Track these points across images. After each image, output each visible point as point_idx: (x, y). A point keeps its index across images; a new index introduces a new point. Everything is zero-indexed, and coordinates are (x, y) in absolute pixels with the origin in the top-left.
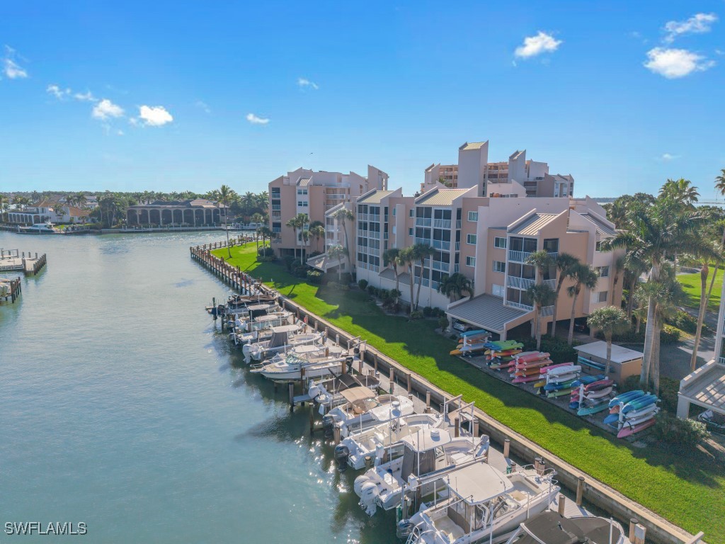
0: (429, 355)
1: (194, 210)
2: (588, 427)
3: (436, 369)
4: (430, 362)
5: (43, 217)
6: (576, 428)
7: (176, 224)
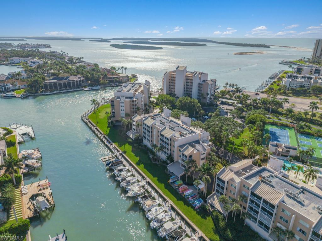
0: (163, 183)
1: (71, 82)
2: (191, 206)
3: (164, 188)
4: (163, 185)
5: (7, 88)
6: (188, 206)
7: (65, 89)
